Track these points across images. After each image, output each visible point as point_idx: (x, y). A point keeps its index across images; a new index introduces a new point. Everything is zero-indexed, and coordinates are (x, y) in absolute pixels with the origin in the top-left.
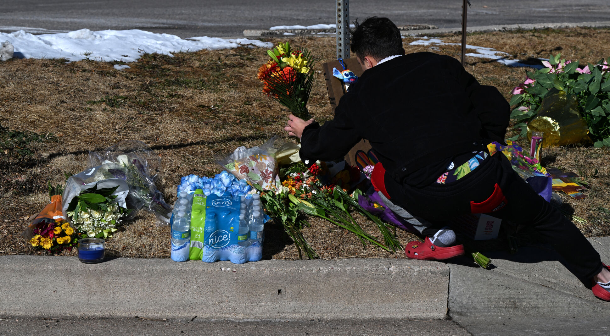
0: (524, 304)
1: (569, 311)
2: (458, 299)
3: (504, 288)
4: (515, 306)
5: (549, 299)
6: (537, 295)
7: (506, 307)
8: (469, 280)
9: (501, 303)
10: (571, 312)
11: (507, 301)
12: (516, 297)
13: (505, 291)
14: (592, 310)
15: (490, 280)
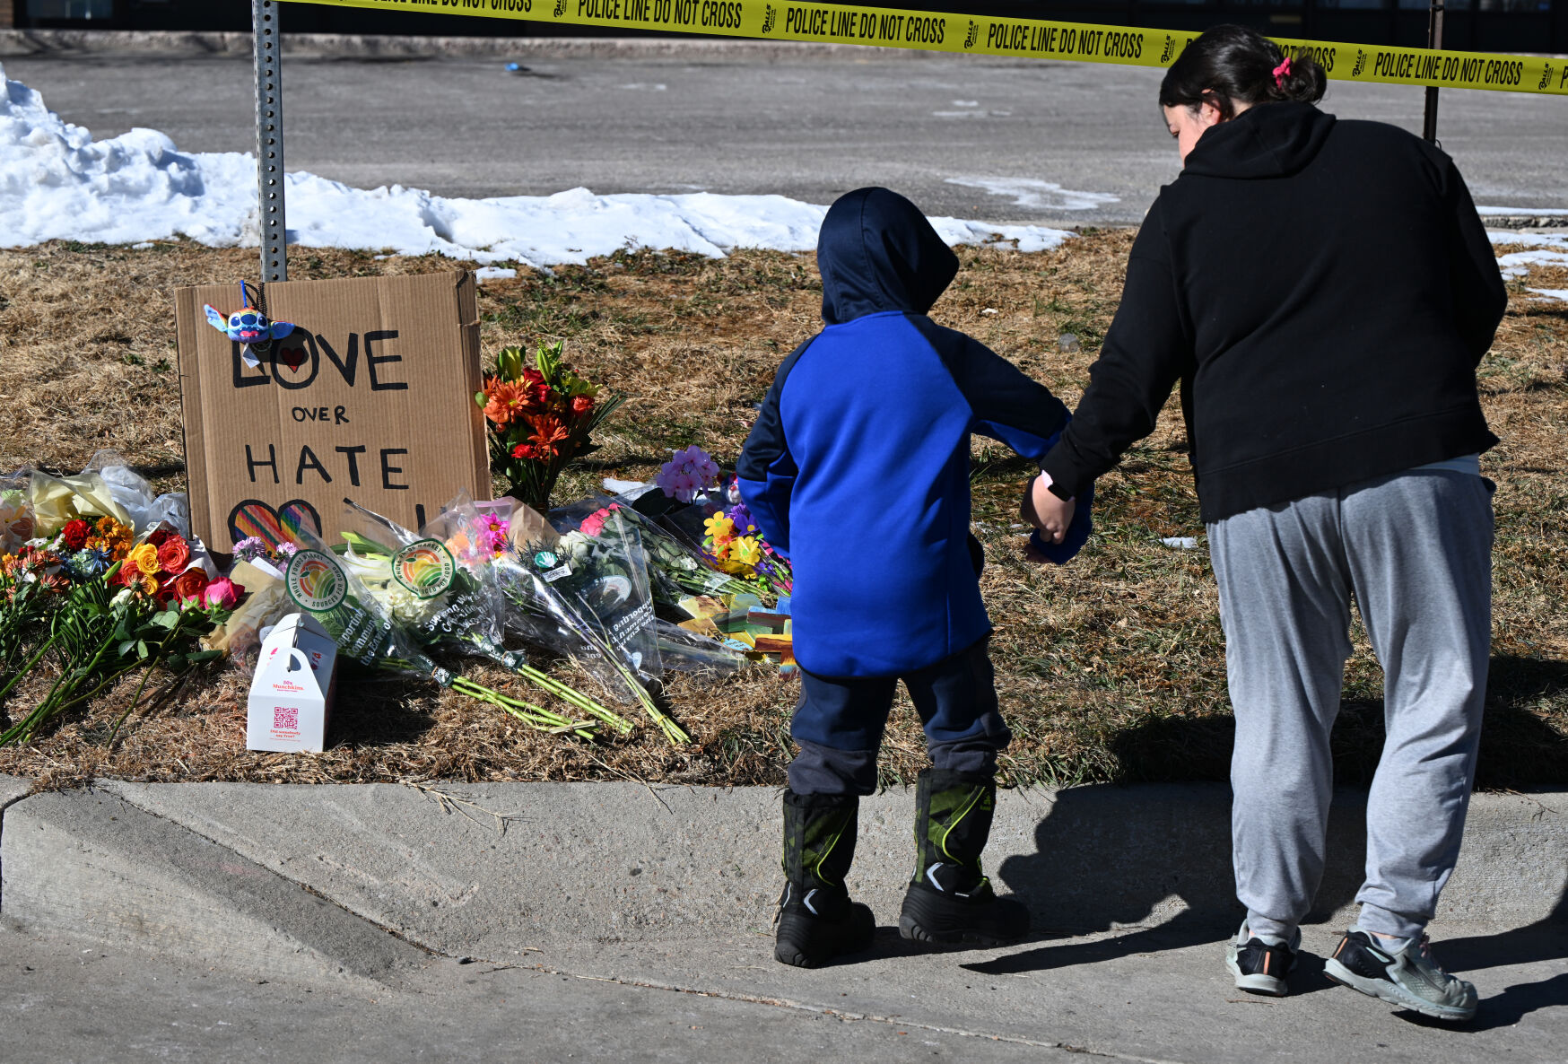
0: (163, 927)
1: (266, 964)
2: (17, 889)
3: (117, 880)
4: (140, 926)
5: (220, 925)
6: (193, 911)
7: (121, 927)
8: (40, 847)
9: (111, 914)
10: (270, 968)
11: (125, 914)
12: (145, 907)
13: (120, 887)
14: (323, 972)
15: (87, 854)
